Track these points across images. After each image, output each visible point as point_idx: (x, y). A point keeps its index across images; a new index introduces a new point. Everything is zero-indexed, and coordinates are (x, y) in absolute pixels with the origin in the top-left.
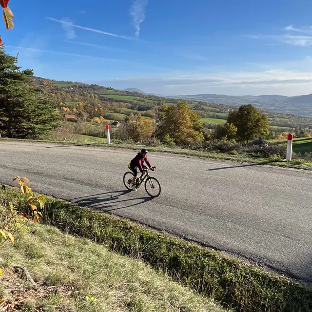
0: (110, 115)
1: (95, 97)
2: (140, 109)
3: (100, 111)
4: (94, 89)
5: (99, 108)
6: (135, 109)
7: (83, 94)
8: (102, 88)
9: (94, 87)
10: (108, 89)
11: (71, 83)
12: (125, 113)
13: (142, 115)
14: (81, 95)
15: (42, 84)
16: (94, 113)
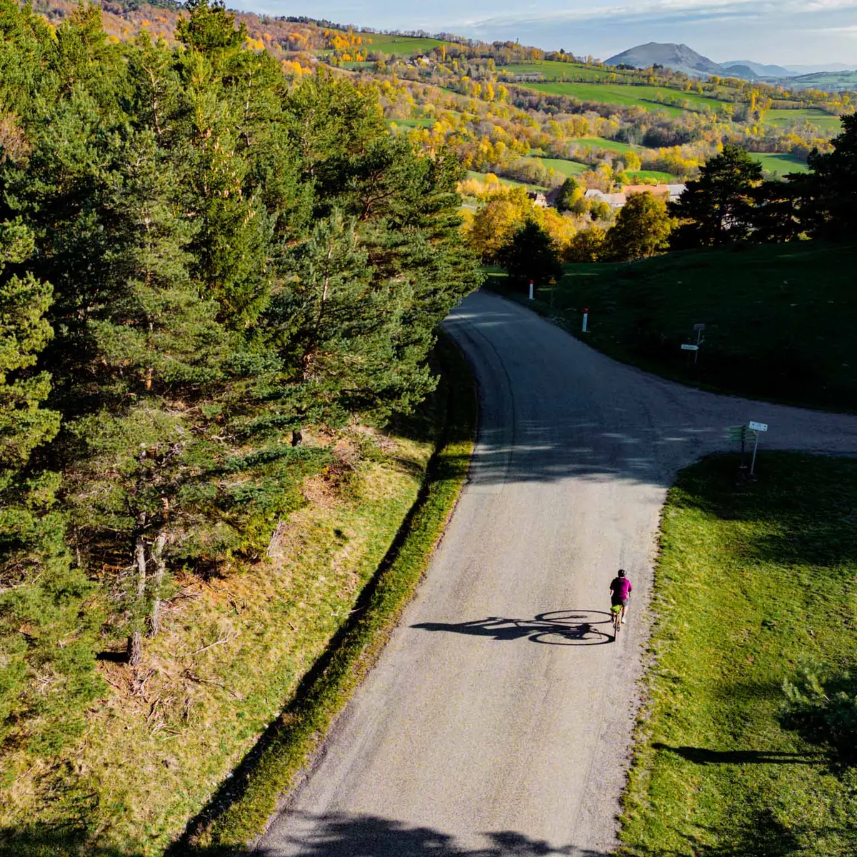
0: (527, 167)
1: (498, 95)
2: (652, 141)
3: (497, 152)
4: (501, 62)
5: (493, 142)
6: (632, 139)
7: (458, 87)
8: (530, 53)
9: (502, 52)
10: (550, 58)
11: (422, 38)
12: (583, 157)
13: (646, 167)
14: (451, 87)
15: (332, 47)
16: (476, 158)
